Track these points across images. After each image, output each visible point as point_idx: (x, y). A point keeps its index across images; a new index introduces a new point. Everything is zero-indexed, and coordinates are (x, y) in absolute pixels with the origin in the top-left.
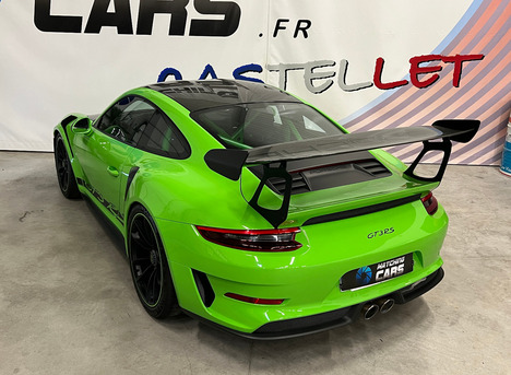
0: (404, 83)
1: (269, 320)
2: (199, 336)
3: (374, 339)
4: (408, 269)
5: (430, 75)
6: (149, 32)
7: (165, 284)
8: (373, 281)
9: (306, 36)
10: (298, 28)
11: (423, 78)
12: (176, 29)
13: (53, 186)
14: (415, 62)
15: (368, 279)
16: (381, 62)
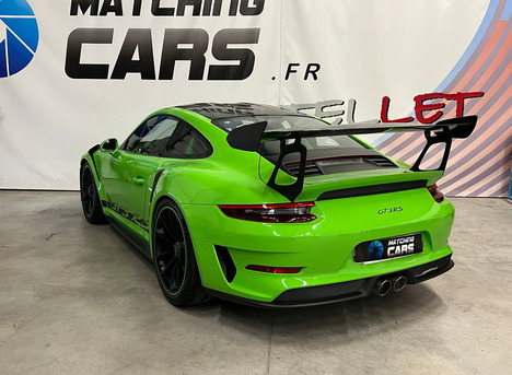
0: (410, 119)
1: (287, 288)
2: (220, 320)
3: (389, 322)
4: (418, 250)
5: (434, 112)
6: (170, 77)
7: (189, 266)
8: (385, 256)
9: (315, 78)
10: (308, 71)
11: (428, 115)
12: (196, 74)
13: (78, 215)
14: (419, 99)
15: (380, 254)
16: (387, 100)
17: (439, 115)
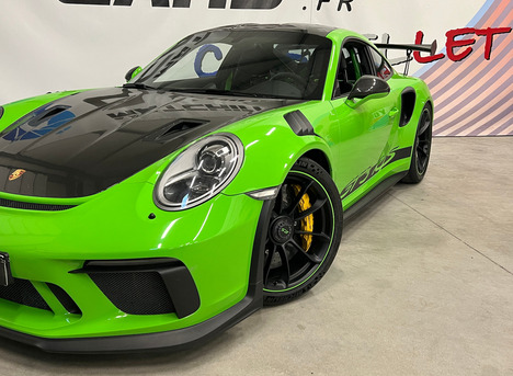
0: (441, 56)
5: (464, 48)
6: (187, 5)
9: (349, 9)
10: (341, 1)
11: (458, 51)
14: (451, 35)
16: (420, 36)
17: (469, 51)
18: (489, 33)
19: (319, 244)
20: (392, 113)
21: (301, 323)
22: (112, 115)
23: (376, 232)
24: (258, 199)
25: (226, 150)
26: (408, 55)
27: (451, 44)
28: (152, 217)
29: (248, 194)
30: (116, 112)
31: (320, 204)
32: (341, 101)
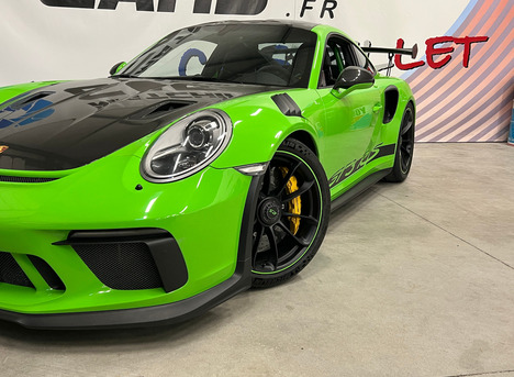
0: (421, 64)
5: (443, 56)
6: (172, 9)
9: (332, 16)
10: (324, 9)
11: (438, 59)
14: (430, 43)
16: (401, 43)
17: (448, 59)
18: (467, 42)
19: (306, 227)
20: (376, 108)
21: (290, 304)
22: (93, 104)
23: (362, 224)
24: (246, 174)
25: (214, 125)
26: (390, 58)
27: (430, 52)
28: (139, 188)
29: (237, 168)
30: (97, 101)
31: (308, 186)
32: (327, 91)
